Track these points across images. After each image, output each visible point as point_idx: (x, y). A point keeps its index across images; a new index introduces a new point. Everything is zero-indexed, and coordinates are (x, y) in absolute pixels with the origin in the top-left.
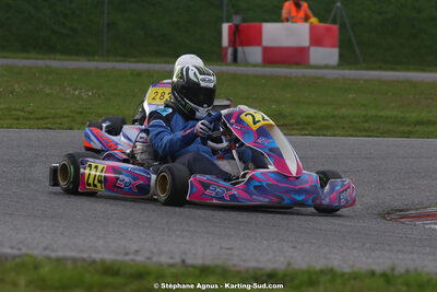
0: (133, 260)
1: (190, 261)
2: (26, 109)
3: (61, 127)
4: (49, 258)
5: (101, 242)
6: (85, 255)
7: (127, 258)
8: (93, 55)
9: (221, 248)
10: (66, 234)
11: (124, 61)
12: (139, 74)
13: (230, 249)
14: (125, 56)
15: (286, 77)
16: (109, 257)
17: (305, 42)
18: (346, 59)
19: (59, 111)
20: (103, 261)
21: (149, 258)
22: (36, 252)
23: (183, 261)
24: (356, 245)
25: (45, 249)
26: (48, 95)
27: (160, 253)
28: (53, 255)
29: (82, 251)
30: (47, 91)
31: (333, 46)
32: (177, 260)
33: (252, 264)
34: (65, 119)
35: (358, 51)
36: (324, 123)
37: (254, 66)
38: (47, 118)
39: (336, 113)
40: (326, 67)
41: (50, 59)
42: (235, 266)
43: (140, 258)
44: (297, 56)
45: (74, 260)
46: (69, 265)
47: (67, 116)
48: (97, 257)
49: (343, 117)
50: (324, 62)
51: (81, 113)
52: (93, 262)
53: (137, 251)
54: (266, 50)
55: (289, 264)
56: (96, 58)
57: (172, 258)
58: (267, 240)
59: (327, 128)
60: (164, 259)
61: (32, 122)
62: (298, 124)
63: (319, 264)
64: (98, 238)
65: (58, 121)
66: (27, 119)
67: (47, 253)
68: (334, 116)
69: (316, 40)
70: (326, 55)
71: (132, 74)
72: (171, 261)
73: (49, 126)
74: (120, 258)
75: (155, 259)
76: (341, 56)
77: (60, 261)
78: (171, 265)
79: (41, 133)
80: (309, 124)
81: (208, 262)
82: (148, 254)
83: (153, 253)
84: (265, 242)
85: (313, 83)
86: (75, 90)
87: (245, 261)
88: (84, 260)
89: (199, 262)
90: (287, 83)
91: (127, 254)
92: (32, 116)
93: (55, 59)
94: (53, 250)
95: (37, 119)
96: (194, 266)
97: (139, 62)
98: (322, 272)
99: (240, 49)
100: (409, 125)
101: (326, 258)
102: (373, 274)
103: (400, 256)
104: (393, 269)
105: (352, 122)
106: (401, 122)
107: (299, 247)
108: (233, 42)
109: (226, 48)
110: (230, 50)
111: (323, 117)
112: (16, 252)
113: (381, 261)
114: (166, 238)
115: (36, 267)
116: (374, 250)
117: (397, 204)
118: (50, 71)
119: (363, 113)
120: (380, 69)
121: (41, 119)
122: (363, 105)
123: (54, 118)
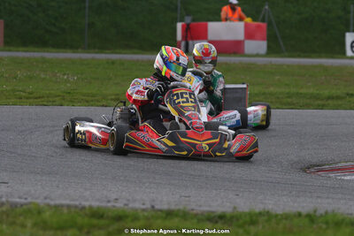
0: (114, 206)
1: (156, 207)
2: (28, 91)
3: (53, 104)
4: (49, 205)
5: (88, 192)
6: (77, 203)
7: (109, 205)
8: (77, 48)
9: (181, 196)
10: (61, 186)
11: (102, 53)
12: (113, 63)
13: (189, 197)
14: (102, 49)
15: (226, 64)
16: (95, 204)
17: (241, 36)
18: (273, 50)
19: (52, 92)
20: (91, 207)
21: (126, 205)
22: (38, 201)
23: (153, 207)
24: (285, 193)
25: (46, 198)
26: (44, 79)
27: (135, 201)
28: (52, 203)
29: (73, 200)
30: (43, 76)
31: (263, 39)
32: (148, 206)
33: (206, 209)
34: (57, 99)
35: (281, 43)
38: (43, 97)
39: (266, 91)
40: (258, 55)
41: (44, 52)
42: (193, 210)
43: (119, 205)
44: (234, 48)
45: (69, 207)
46: (65, 211)
47: (59, 96)
48: (86, 204)
49: (271, 94)
50: (255, 52)
51: (69, 93)
52: (83, 208)
53: (116, 199)
55: (235, 208)
56: (80, 50)
57: (144, 204)
58: (216, 190)
60: (138, 205)
61: (31, 100)
63: (258, 208)
64: (86, 189)
65: (51, 99)
66: (27, 98)
67: (48, 201)
68: (264, 94)
69: (250, 35)
70: (257, 46)
71: (108, 63)
72: (144, 207)
73: (45, 103)
74: (104, 204)
75: (131, 205)
76: (269, 47)
77: (57, 207)
78: (144, 210)
79: (39, 109)
81: (173, 207)
82: (125, 202)
83: (128, 200)
84: (214, 191)
85: (248, 68)
86: (64, 74)
87: (200, 206)
88: (76, 207)
89: (165, 207)
91: (109, 201)
92: (31, 96)
93: (48, 52)
94: (52, 200)
95: (36, 98)
96: (161, 211)
97: (112, 53)
98: (260, 214)
99: (190, 42)
100: (322, 100)
101: (262, 203)
102: (300, 215)
103: (319, 200)
104: (315, 211)
105: (278, 98)
106: (317, 97)
107: (241, 195)
108: (185, 37)
109: (180, 42)
110: (183, 44)
111: (256, 94)
112: (23, 201)
113: (305, 205)
114: (137, 189)
115: (39, 212)
116: (298, 197)
117: (315, 161)
118: (44, 61)
119: (287, 91)
120: (299, 56)
121: (39, 98)
122: (287, 85)
123: (48, 97)
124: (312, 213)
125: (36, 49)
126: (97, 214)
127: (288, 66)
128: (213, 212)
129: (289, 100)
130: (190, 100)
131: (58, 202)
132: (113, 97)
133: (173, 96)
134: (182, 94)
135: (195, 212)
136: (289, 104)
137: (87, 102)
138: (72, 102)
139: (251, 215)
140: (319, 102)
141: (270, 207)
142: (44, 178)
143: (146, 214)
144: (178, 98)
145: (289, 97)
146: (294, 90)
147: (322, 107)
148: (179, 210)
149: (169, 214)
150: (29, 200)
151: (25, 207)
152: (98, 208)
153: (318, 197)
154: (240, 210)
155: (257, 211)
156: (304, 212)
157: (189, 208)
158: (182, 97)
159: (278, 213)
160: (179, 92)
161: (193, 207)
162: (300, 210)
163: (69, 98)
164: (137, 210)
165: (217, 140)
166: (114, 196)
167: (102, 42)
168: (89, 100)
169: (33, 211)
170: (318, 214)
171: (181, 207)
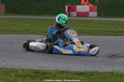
0: (43, 69)
1: (58, 70)
2: (13, 29)
3: (22, 34)
4: (20, 69)
5: (34, 65)
6: (30, 68)
7: (41, 69)
8: (31, 14)
9: (67, 66)
10: (24, 62)
12: (43, 20)
13: (69, 66)
14: (39, 15)
15: (83, 20)
16: (36, 68)
17: (88, 11)
19: (22, 30)
20: (35, 70)
21: (47, 69)
22: (17, 67)
23: (57, 70)
24: (103, 65)
25: (19, 66)
26: (19, 25)
27: (50, 67)
28: (21, 68)
29: (29, 67)
30: (18, 24)
31: (96, 12)
32: (55, 69)
33: (75, 70)
34: (24, 32)
35: (102, 13)
36: (93, 32)
37: (74, 17)
38: (19, 31)
39: (97, 29)
40: (94, 17)
42: (70, 71)
43: (45, 69)
44: (86, 14)
45: (27, 69)
46: (26, 71)
47: (24, 31)
48: (33, 68)
49: (98, 31)
50: (93, 16)
51: (28, 30)
52: (32, 70)
53: (44, 67)
54: (78, 13)
55: (85, 70)
56: (31, 15)
57: (53, 69)
58: (79, 64)
59: (94, 33)
60: (51, 69)
62: (86, 33)
63: (94, 70)
64: (33, 63)
65: (21, 32)
66: (13, 32)
67: (20, 67)
68: (96, 30)
69: (91, 10)
70: (94, 14)
71: (41, 20)
72: (53, 70)
73: (19, 33)
74: (39, 69)
75: (49, 69)
76: (98, 14)
77: (23, 69)
78: (53, 71)
79: (17, 35)
80: (89, 33)
81: (64, 70)
83: (48, 67)
85: (90, 22)
86: (26, 24)
87: (73, 69)
88: (30, 69)
89: (61, 70)
90: (83, 22)
91: (41, 68)
92: (14, 31)
93: (20, 16)
94: (21, 67)
95: (16, 32)
96: (59, 71)
97: (43, 16)
98: (94, 72)
99: (70, 12)
100: (116, 33)
101: (95, 68)
102: (108, 72)
103: (115, 68)
104: (113, 71)
105: (101, 32)
106: (114, 32)
107: (88, 65)
108: (68, 11)
109: (67, 12)
110: (68, 13)
111: (93, 31)
112: (11, 67)
113: (110, 69)
114: (51, 63)
115: (17, 71)
116: (108, 66)
117: (113, 54)
118: (19, 19)
119: (104, 29)
120: (108, 17)
121: (17, 32)
122: (104, 27)
123: (20, 31)
124: (112, 72)
125: (16, 15)
126: (37, 72)
127: (105, 21)
128: (78, 71)
129: (105, 33)
131: (23, 68)
132: (43, 31)
135: (71, 71)
136: (105, 34)
137: (34, 33)
138: (29, 33)
139: (91, 72)
140: (116, 34)
141: (98, 70)
142: (19, 59)
143: (54, 72)
145: (105, 32)
146: (107, 29)
147: (116, 35)
148: (66, 71)
149: (62, 72)
150: (13, 67)
151: (12, 69)
152: (37, 70)
153: (115, 66)
154: (87, 71)
155: (93, 71)
156: (110, 71)
157: (69, 70)
159: (100, 72)
161: (71, 70)
162: (108, 71)
163: (28, 32)
164: (51, 71)
166: (43, 66)
167: (39, 12)
168: (35, 33)
169: (15, 71)
170: (114, 72)
171: (66, 70)
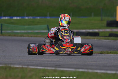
130: (67, 33)
133: (61, 32)
134: (65, 31)
144: (63, 32)
158: (65, 32)
160: (64, 30)
165: (75, 47)
